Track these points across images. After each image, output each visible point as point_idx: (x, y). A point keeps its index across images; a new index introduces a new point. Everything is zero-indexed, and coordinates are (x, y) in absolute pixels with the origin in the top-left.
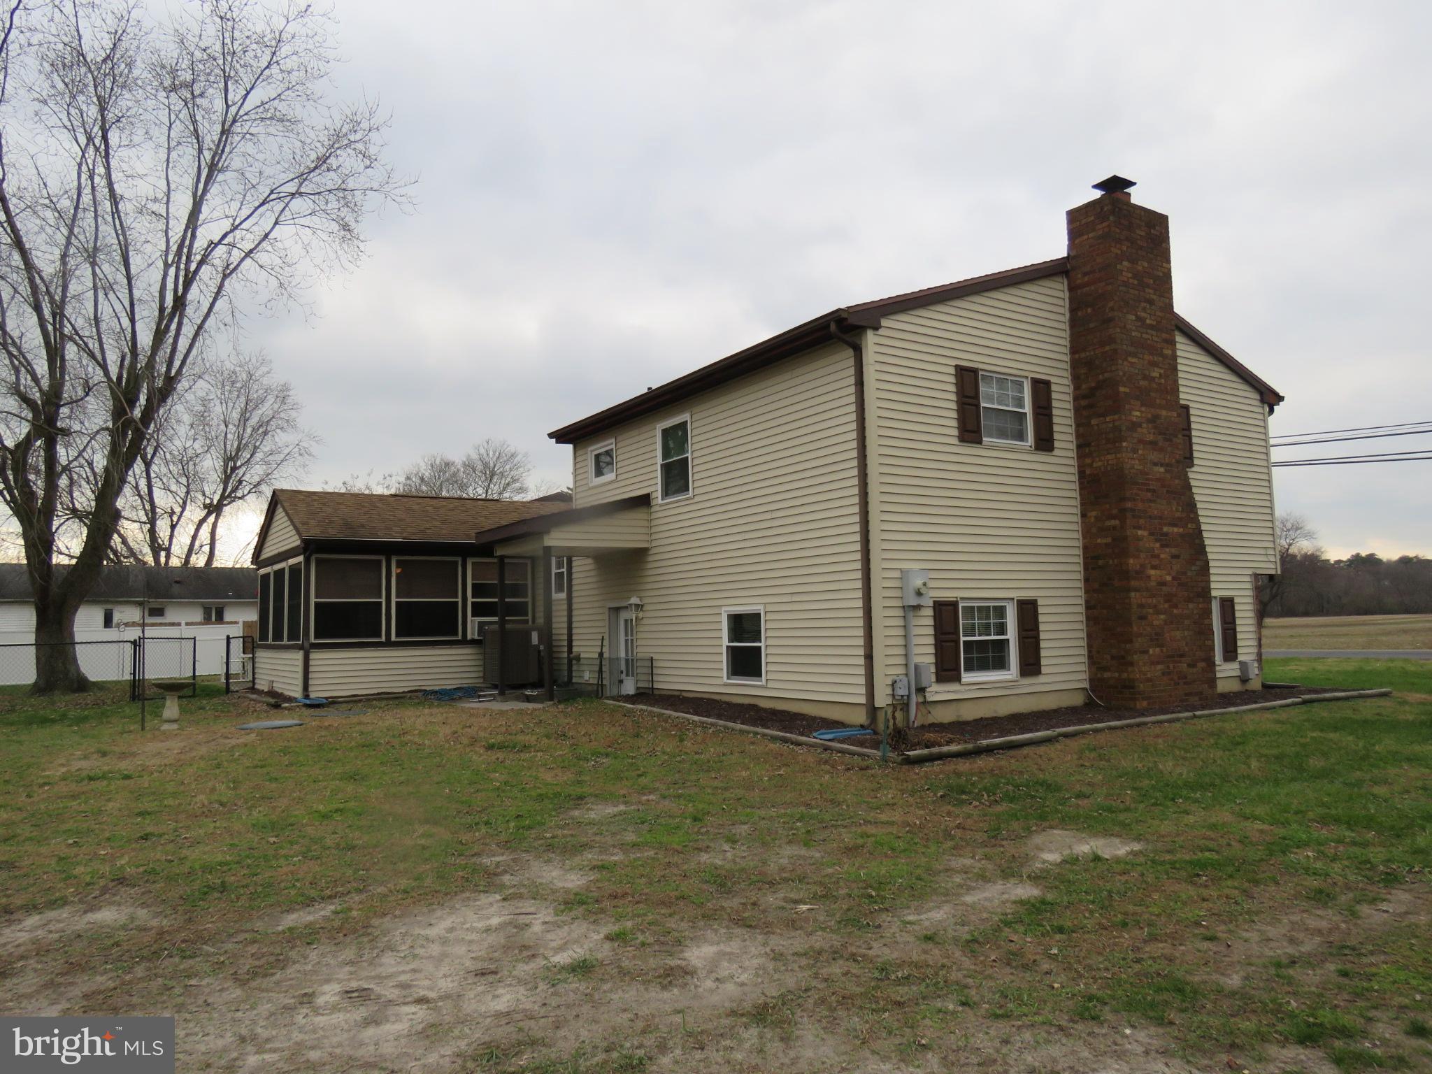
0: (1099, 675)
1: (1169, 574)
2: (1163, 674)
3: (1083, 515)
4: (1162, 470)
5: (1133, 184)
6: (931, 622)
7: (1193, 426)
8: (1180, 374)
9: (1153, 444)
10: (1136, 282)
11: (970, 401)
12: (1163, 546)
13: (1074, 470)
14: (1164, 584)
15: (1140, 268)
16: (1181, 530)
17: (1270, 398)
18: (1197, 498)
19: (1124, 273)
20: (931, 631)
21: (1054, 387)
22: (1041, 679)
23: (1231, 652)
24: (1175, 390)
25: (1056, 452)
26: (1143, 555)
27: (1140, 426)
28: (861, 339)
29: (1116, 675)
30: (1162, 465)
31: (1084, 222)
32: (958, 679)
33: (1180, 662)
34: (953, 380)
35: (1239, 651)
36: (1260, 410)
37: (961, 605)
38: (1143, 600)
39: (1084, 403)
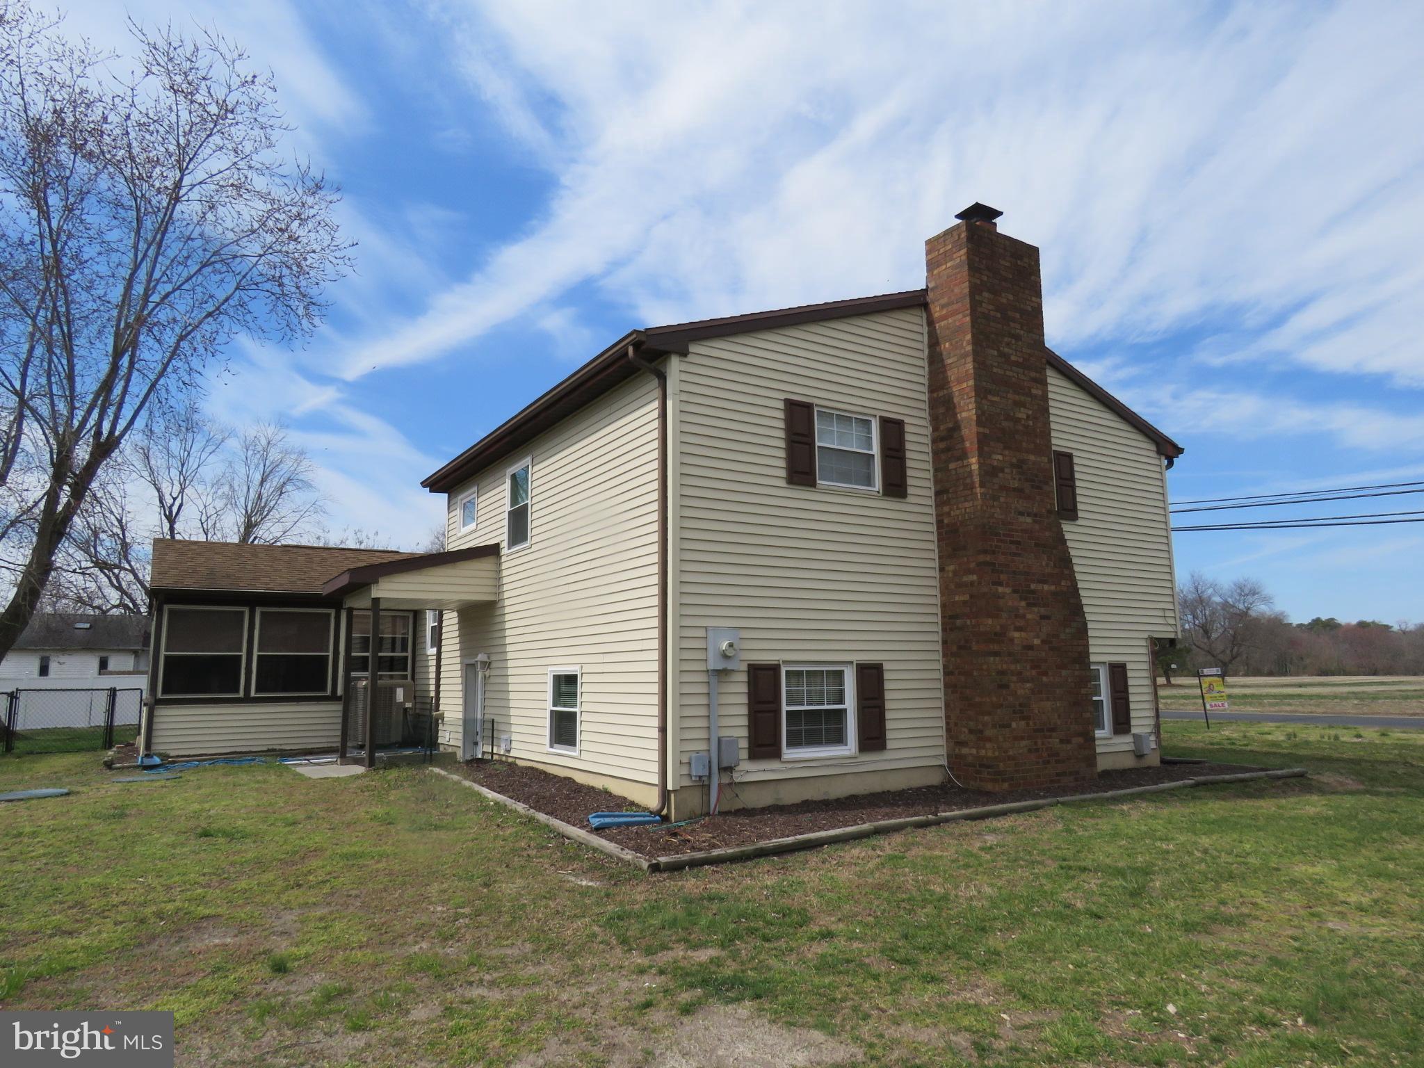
0: (957, 750)
1: (1037, 637)
2: (1030, 751)
3: (942, 569)
4: (1029, 520)
5: (1000, 214)
6: (744, 689)
7: (1077, 476)
8: (1052, 418)
9: (1019, 491)
10: (999, 315)
11: (804, 439)
12: (1029, 605)
13: (933, 520)
14: (1030, 647)
15: (1004, 301)
16: (1053, 588)
17: (1168, 450)
18: (1072, 552)
19: (984, 305)
20: (744, 699)
21: (907, 428)
22: (886, 755)
23: (1122, 724)
24: (1046, 434)
25: (910, 499)
26: (1004, 615)
27: (1002, 470)
28: (665, 366)
29: (974, 751)
30: (1029, 515)
31: (942, 251)
32: (776, 754)
33: (1050, 737)
34: (781, 415)
35: (1133, 722)
36: (1157, 462)
37: (783, 670)
38: (1005, 666)
39: (942, 445)
